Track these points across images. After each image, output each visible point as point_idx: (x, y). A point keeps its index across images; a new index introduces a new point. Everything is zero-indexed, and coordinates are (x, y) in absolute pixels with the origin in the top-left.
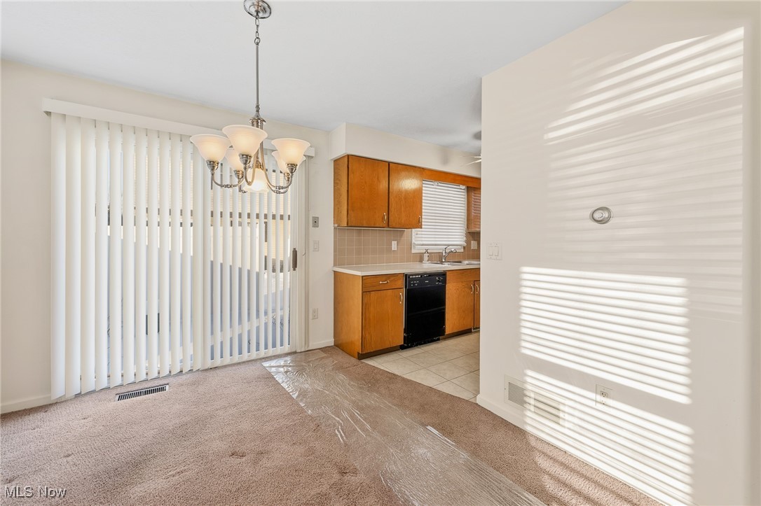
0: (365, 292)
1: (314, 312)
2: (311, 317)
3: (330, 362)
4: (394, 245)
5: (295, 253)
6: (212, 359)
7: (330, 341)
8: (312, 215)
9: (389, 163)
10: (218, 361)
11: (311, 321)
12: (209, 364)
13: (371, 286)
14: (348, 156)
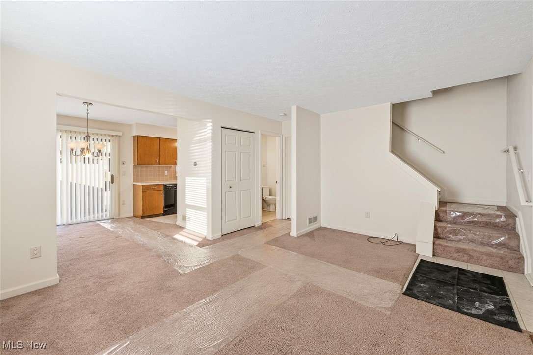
0: (143, 192)
1: (123, 201)
2: (121, 204)
3: (131, 223)
4: (166, 173)
5: (113, 176)
6: (71, 220)
7: (132, 215)
8: (122, 159)
9: (159, 138)
10: (74, 221)
11: (121, 206)
12: (70, 222)
13: (146, 189)
14: (138, 136)
